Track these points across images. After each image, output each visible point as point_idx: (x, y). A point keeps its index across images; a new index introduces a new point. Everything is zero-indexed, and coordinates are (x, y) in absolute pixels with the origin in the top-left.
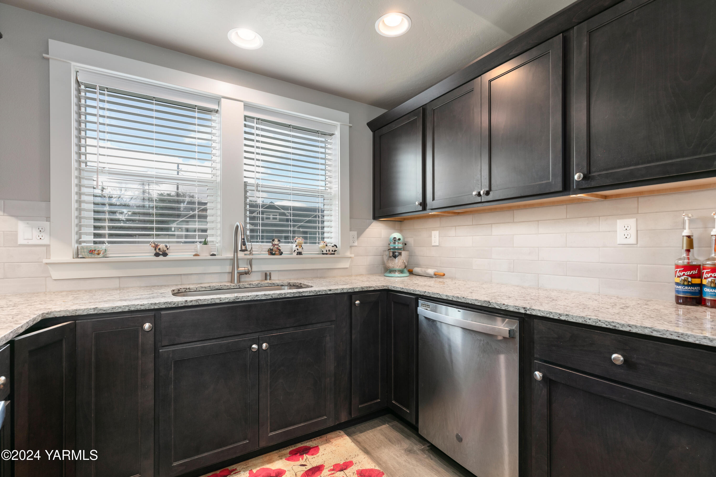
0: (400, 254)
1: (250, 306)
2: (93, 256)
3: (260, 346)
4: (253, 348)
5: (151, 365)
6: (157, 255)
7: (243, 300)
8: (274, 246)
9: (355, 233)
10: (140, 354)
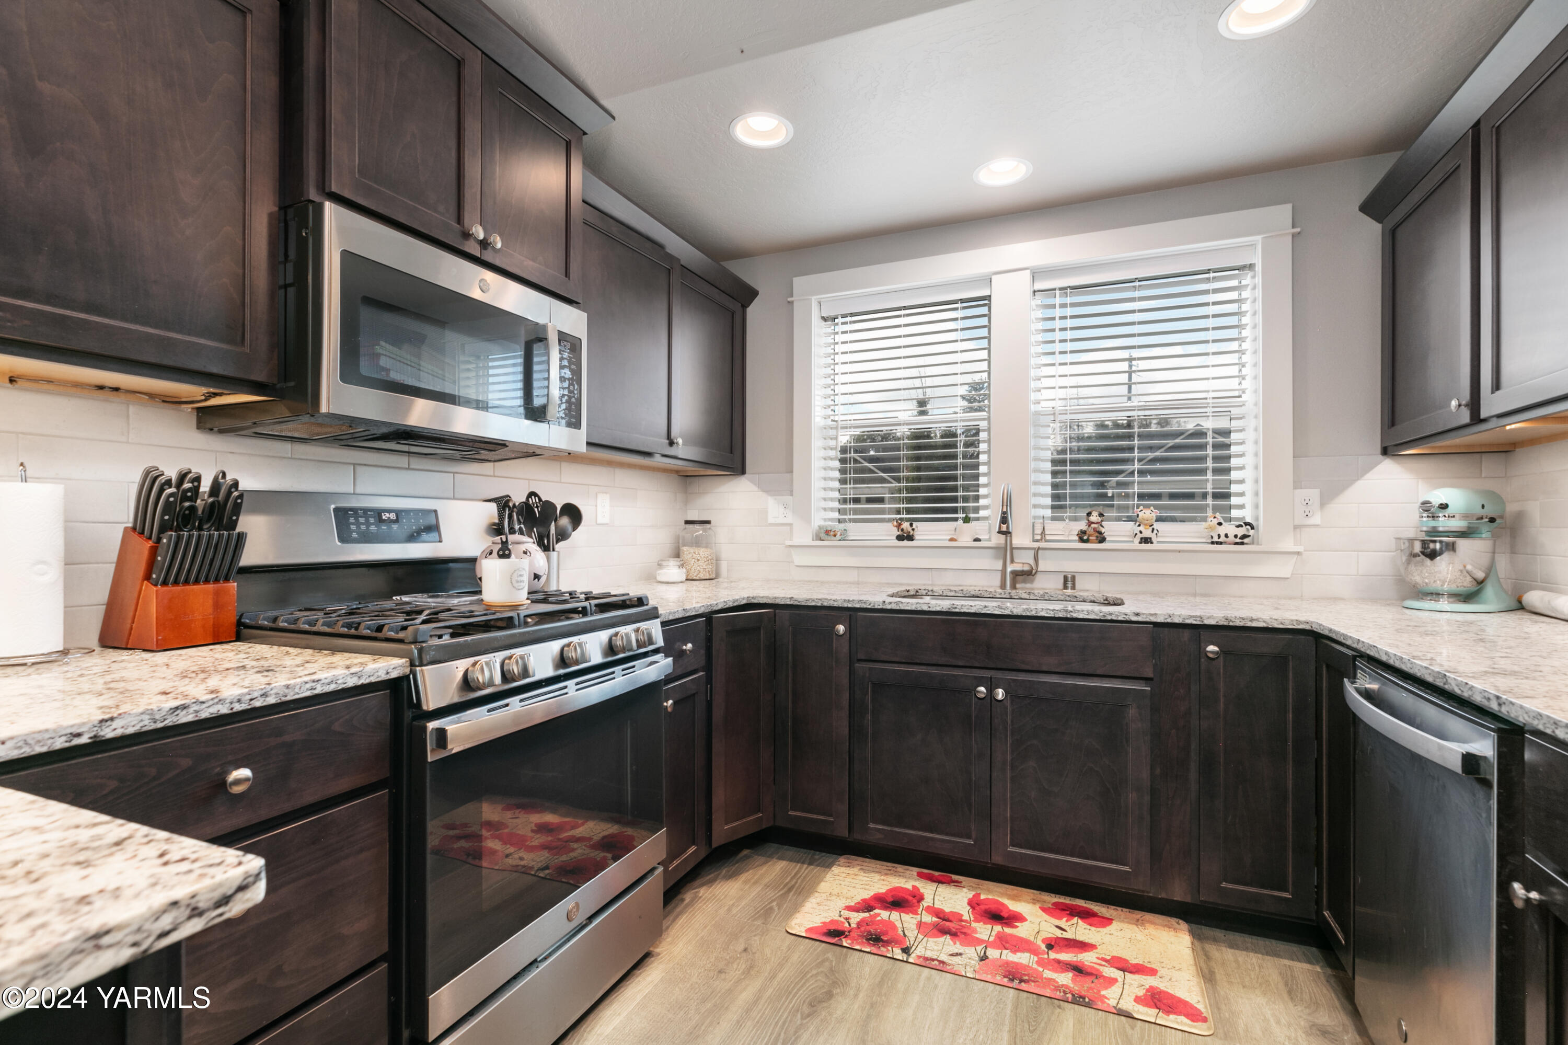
0: (1452, 547)
1: (976, 624)
2: (829, 538)
3: (991, 691)
4: (978, 692)
5: (845, 681)
6: (900, 538)
7: (962, 611)
8: (1089, 526)
9: (1313, 494)
10: (834, 664)
